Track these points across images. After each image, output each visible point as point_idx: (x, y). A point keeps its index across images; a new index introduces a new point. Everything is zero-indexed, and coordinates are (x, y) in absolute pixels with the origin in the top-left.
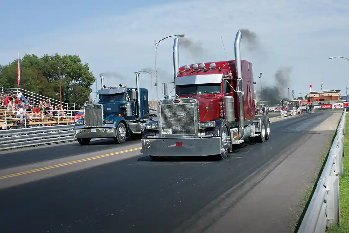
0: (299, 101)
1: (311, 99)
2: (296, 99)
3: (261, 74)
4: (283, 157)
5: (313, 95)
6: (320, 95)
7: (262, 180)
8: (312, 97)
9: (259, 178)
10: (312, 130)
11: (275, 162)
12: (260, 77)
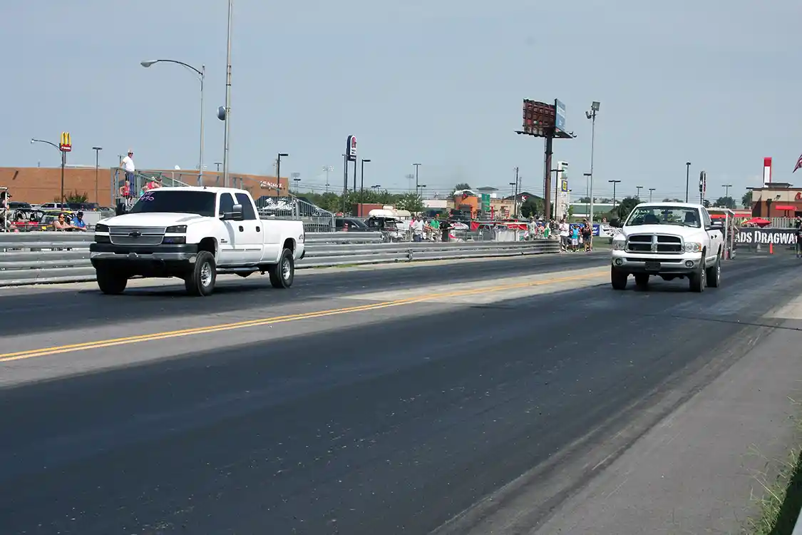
0: (723, 213)
1: (764, 209)
2: (712, 203)
3: (596, 106)
4: (674, 394)
5: (772, 195)
6: (799, 194)
7: (611, 462)
8: (769, 202)
9: (600, 455)
10: (770, 315)
11: (650, 411)
12: (589, 117)
